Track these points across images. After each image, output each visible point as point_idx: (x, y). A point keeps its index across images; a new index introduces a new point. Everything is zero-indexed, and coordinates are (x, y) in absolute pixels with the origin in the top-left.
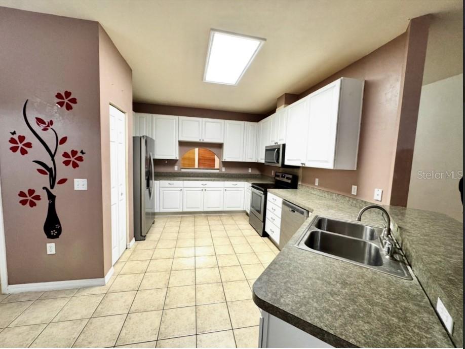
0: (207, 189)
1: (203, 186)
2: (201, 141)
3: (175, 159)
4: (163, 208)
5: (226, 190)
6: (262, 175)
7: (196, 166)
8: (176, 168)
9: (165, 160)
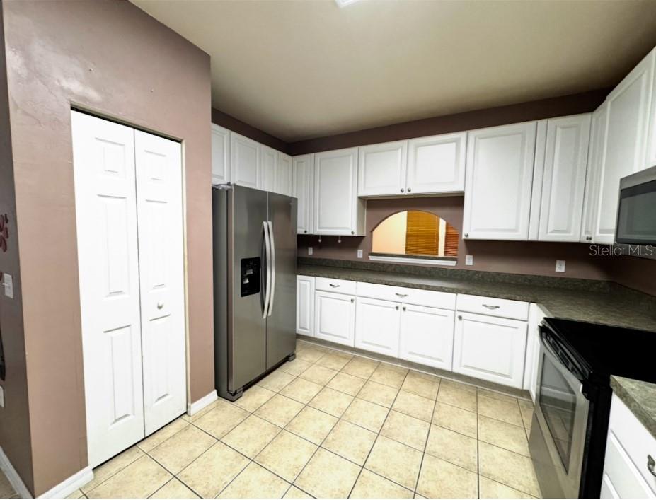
0: (408, 307)
1: (398, 298)
2: (406, 193)
3: (350, 234)
4: (321, 332)
5: (460, 318)
6: (611, 283)
7: (441, 253)
8: (360, 254)
9: (336, 237)
